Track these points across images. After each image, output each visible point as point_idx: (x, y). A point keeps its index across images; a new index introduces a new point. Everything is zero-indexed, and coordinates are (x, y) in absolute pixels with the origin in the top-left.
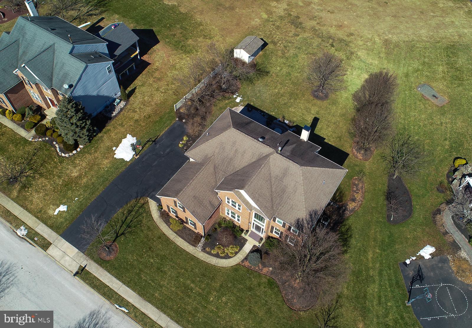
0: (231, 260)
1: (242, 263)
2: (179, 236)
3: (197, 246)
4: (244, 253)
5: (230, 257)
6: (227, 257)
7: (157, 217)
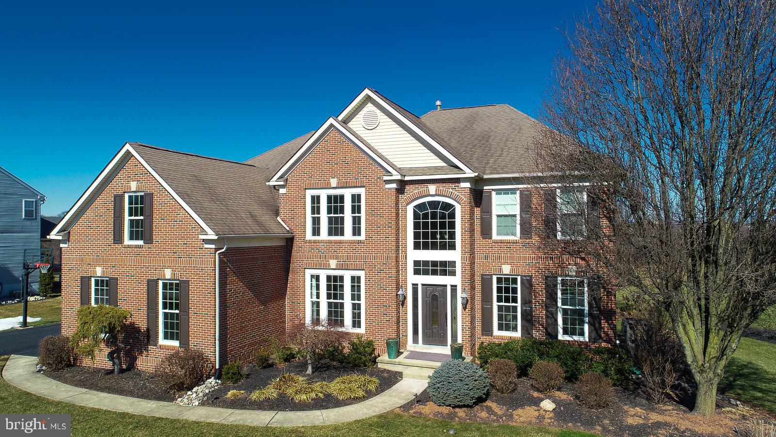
4: (401, 393)
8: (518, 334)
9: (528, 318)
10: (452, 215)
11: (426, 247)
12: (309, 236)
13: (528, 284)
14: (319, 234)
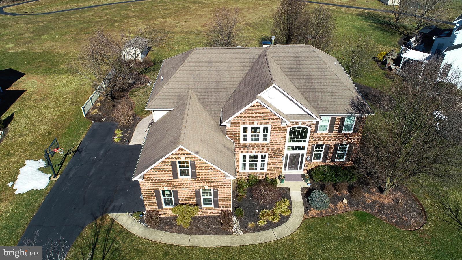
0: (291, 220)
1: (308, 215)
2: (195, 233)
3: (232, 231)
4: (297, 203)
5: (288, 217)
6: (284, 220)
7: (142, 229)
8: (321, 161)
9: (325, 157)
10: (307, 131)
11: (293, 141)
12: (242, 141)
13: (328, 147)
14: (246, 140)
